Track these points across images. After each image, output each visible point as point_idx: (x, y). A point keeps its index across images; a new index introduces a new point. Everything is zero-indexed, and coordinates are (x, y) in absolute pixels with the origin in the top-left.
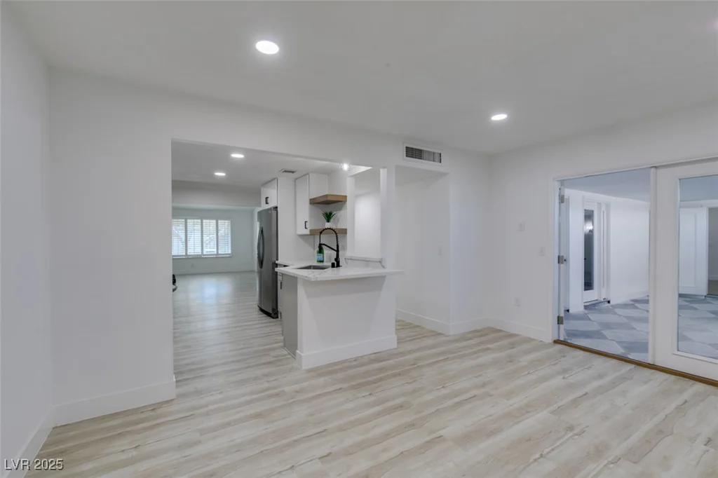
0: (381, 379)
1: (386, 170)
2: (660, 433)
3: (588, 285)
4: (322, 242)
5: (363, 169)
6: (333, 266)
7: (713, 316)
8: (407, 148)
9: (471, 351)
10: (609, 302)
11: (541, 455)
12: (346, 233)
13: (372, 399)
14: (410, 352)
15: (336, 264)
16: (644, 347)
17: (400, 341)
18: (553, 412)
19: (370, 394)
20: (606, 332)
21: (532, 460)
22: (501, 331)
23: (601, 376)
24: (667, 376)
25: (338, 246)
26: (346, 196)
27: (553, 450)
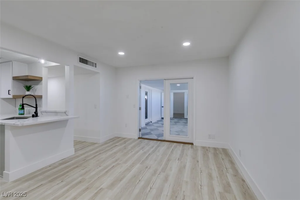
0: (68, 172)
1: (68, 66)
2: (169, 160)
3: (146, 117)
4: (24, 103)
5: (54, 64)
6: (33, 116)
7: (175, 123)
8: (80, 58)
9: (110, 148)
10: (152, 122)
11: (139, 180)
12: (42, 98)
13: (64, 183)
14: (82, 155)
15: (36, 115)
16: (162, 135)
17: (76, 151)
18: (141, 164)
19: (62, 181)
20: (152, 132)
21: (137, 183)
22: (120, 137)
23: (153, 147)
24: (168, 143)
25: (36, 105)
26: (42, 78)
27: (143, 177)
